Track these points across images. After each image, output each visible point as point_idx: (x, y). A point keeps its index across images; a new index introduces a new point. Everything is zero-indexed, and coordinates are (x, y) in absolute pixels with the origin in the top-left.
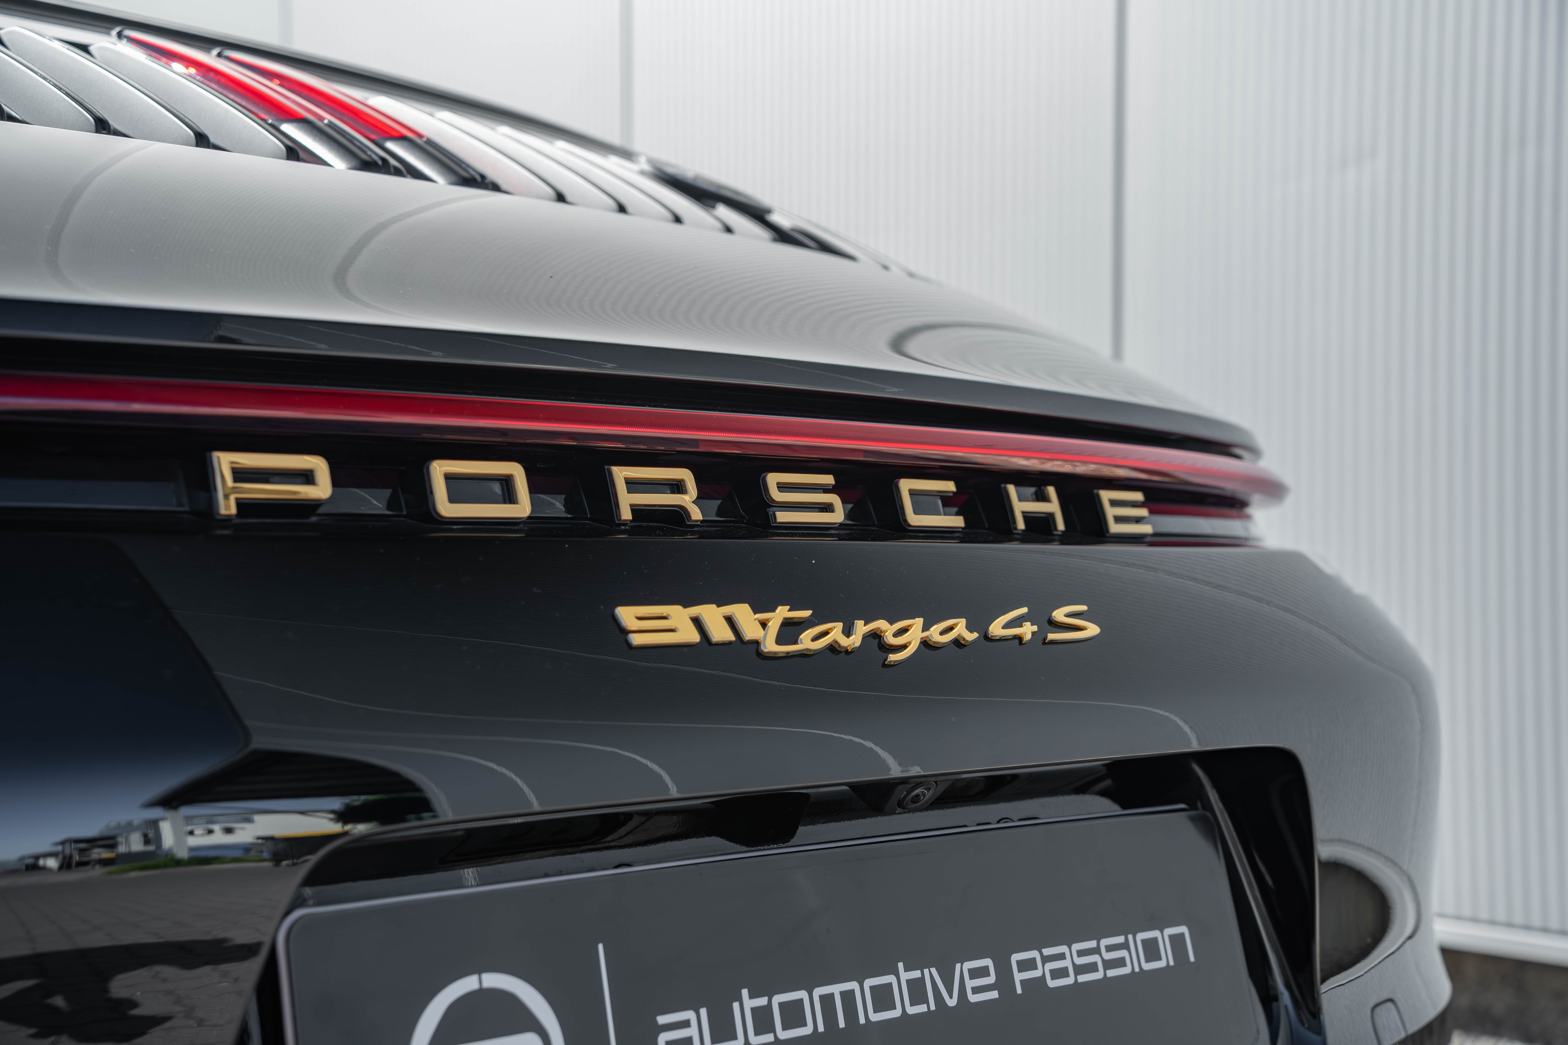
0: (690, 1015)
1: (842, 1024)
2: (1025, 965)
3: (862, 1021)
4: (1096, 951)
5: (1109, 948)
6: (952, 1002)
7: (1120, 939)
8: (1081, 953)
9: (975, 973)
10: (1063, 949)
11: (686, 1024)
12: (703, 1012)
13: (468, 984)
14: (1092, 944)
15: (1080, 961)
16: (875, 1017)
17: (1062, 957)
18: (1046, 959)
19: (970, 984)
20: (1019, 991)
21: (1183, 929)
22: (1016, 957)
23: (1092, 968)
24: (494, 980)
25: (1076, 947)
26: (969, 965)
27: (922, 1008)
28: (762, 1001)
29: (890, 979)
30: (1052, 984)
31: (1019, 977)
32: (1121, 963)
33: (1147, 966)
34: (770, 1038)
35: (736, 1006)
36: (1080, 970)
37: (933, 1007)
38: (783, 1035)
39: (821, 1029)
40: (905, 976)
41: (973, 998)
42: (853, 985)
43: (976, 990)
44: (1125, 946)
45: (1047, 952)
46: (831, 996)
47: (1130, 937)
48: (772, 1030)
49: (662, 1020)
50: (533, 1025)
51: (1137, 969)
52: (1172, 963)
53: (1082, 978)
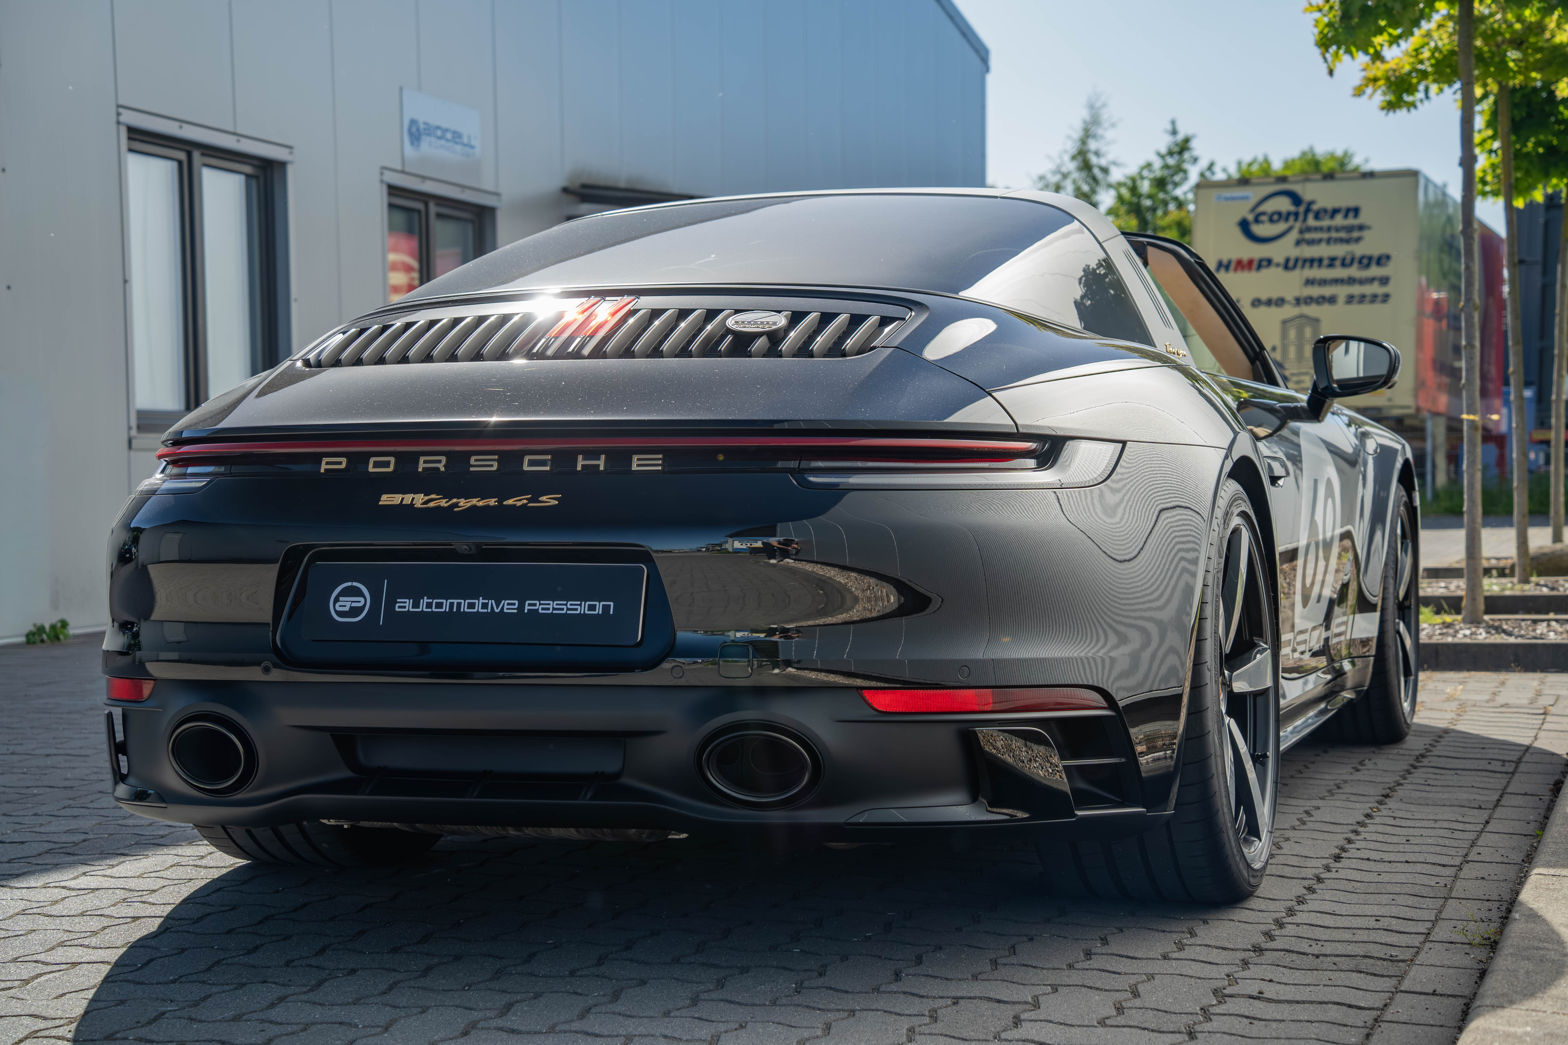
0: (407, 601)
1: (455, 610)
2: (530, 605)
3: (462, 610)
4: (566, 605)
5: (571, 605)
6: (497, 611)
7: (579, 603)
8: (557, 604)
9: (508, 604)
10: (551, 602)
11: (406, 602)
12: (411, 600)
13: (349, 584)
14: (565, 602)
15: (555, 606)
16: (466, 610)
17: (549, 604)
18: (540, 604)
19: (506, 607)
20: (526, 611)
21: (612, 604)
22: (527, 602)
23: (563, 609)
24: (355, 584)
25: (556, 602)
26: (507, 601)
27: (486, 611)
28: (431, 600)
29: (477, 601)
30: (540, 611)
31: (527, 608)
32: (576, 610)
33: (587, 612)
34: (430, 610)
35: (422, 600)
36: (554, 609)
37: (489, 611)
38: (434, 610)
39: (447, 610)
40: (481, 601)
41: (505, 611)
42: (462, 601)
43: (507, 609)
44: (580, 605)
45: (542, 602)
46: (453, 603)
47: (583, 603)
48: (432, 608)
49: (398, 600)
50: (363, 596)
51: (582, 612)
52: (600, 613)
53: (554, 612)
